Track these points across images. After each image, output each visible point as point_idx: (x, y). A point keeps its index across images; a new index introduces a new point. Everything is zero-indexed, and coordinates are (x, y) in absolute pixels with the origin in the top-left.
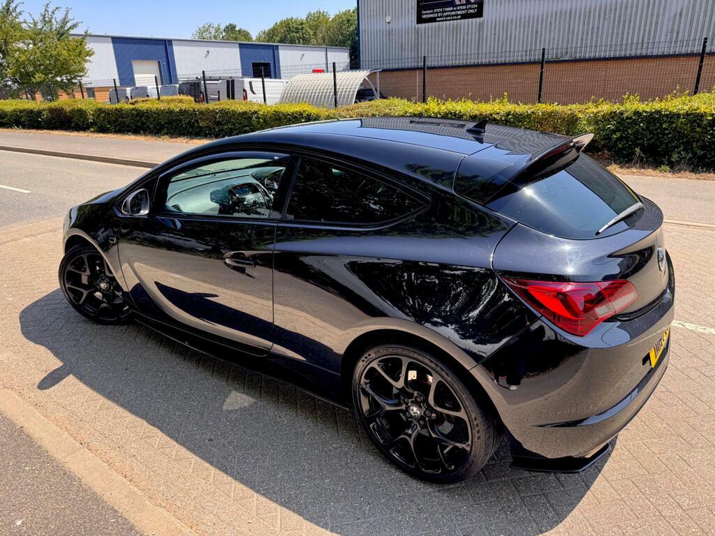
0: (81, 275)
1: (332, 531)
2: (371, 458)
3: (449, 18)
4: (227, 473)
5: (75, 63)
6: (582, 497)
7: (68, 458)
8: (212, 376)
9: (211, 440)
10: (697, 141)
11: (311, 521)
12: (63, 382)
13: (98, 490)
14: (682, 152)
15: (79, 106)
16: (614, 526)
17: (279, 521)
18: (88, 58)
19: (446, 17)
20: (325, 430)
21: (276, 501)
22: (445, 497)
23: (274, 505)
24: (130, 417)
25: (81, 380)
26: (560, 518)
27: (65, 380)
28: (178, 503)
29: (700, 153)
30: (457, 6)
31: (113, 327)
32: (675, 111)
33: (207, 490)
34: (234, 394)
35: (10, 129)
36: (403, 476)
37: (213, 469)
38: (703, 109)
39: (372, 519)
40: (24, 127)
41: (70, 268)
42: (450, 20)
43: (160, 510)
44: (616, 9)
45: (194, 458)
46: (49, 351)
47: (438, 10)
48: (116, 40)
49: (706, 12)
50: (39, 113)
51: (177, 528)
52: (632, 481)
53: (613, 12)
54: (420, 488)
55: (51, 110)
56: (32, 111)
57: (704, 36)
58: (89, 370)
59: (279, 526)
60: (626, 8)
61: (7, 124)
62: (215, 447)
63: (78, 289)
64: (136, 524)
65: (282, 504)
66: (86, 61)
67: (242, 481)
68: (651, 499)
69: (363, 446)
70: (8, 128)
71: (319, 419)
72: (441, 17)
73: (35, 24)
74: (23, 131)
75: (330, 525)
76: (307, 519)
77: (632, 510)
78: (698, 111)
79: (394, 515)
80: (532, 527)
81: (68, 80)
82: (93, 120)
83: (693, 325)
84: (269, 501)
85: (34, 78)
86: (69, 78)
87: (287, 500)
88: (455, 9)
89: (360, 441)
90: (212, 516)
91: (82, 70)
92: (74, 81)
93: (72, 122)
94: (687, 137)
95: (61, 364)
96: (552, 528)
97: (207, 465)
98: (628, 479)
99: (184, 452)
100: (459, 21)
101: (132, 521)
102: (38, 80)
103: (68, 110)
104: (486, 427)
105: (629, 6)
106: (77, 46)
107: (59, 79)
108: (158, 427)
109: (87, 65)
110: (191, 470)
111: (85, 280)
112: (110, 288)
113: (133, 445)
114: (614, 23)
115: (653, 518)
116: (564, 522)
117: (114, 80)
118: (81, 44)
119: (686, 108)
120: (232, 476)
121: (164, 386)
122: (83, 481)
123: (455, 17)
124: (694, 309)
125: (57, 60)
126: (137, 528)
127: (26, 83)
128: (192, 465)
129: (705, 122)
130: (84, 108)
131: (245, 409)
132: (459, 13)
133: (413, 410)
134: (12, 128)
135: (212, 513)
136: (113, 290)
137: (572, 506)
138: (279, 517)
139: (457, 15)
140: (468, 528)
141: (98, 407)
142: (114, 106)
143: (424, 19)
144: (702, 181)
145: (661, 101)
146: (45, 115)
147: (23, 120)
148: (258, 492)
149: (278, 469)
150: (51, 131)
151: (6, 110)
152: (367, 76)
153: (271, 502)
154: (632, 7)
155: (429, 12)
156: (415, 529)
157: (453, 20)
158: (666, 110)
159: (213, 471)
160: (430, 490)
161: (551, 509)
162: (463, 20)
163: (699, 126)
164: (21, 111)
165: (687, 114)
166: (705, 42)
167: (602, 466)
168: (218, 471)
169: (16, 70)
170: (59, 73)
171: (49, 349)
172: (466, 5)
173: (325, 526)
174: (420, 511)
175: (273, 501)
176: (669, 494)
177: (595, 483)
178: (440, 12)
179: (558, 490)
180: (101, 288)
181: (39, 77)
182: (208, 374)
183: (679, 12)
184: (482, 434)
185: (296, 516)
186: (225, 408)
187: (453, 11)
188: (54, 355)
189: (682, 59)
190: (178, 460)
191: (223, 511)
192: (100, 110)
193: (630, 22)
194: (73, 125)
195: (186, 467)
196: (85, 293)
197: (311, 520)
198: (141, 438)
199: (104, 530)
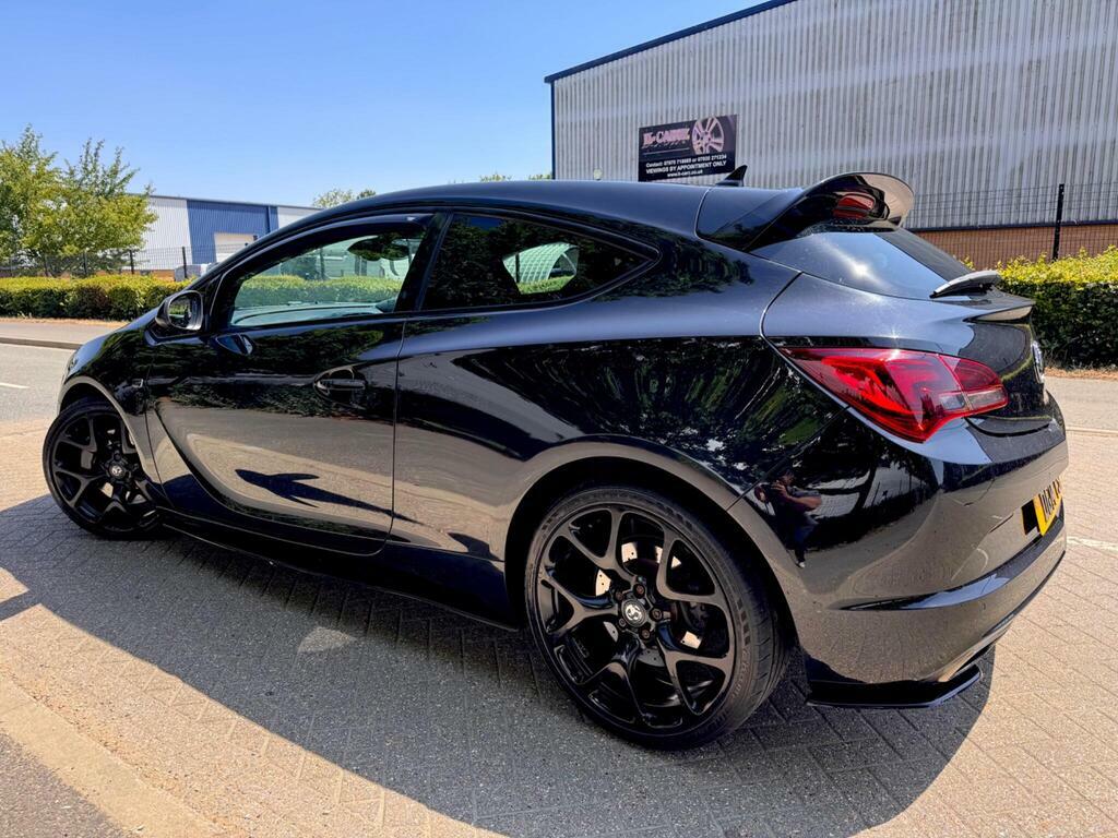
0: (80, 451)
1: (479, 825)
2: (556, 717)
3: (686, 173)
4: (292, 740)
5: (128, 231)
6: (937, 773)
7: (6, 715)
8: (285, 607)
9: (271, 693)
10: (1065, 325)
11: (440, 811)
12: (21, 615)
13: (50, 762)
14: (1043, 341)
15: (126, 284)
16: (1001, 816)
17: (381, 810)
18: (148, 225)
19: (681, 171)
20: (476, 678)
21: (379, 781)
22: (689, 775)
23: (373, 787)
24: (128, 661)
25: (54, 612)
26: (901, 804)
27: (27, 611)
28: (196, 785)
29: (1070, 340)
30: (697, 156)
31: (125, 543)
32: (1027, 280)
33: (252, 765)
34: (319, 630)
35: (14, 318)
36: (613, 743)
37: (268, 734)
38: (1068, 277)
39: (555, 808)
40: (36, 315)
41: (64, 438)
42: (687, 176)
43: (159, 792)
44: (927, 162)
45: (235, 719)
46: (8, 574)
47: (670, 163)
48: (193, 204)
49: (1056, 166)
50: (62, 295)
51: (186, 819)
52: (1023, 748)
53: (923, 166)
54: (644, 761)
55: (81, 291)
56: (51, 292)
57: (1059, 182)
58: (74, 598)
59: (381, 819)
60: (942, 160)
61: (10, 311)
62: (276, 703)
63: (73, 475)
64: (109, 813)
65: (389, 786)
66: (144, 229)
67: (319, 751)
68: (1063, 775)
69: (542, 701)
70: (11, 316)
71: (466, 664)
72: (673, 172)
73: (72, 173)
74: (34, 320)
75: (476, 818)
76: (432, 808)
77: (1029, 791)
78: (1062, 280)
79: (595, 801)
80: (851, 818)
81: (115, 256)
82: (145, 305)
83: (1094, 542)
84: (365, 782)
85: (63, 251)
86: (116, 253)
87: (398, 780)
88: (694, 160)
89: (537, 693)
90: (256, 804)
91: (137, 241)
92: (122, 258)
93: (111, 308)
94: (1048, 319)
95: (26, 590)
96: (887, 818)
97: (259, 728)
98: (1017, 745)
99: (217, 709)
100: (700, 177)
101: (104, 809)
102: (68, 253)
103: (107, 290)
104: (760, 620)
105: (946, 158)
106: (132, 207)
107: (100, 254)
108: (178, 675)
109: (144, 235)
110: (227, 737)
111: (86, 460)
112: (127, 474)
113: (129, 700)
114: (926, 182)
115: (1072, 803)
116: (908, 810)
117: (183, 248)
118: (139, 205)
119: (1044, 276)
120: (302, 745)
121: (198, 620)
122: (26, 749)
123: (694, 173)
124: (1094, 523)
125: (100, 226)
126: (110, 819)
127: (49, 259)
128: (231, 730)
129: (1074, 296)
130: (132, 287)
131: (336, 651)
132: (700, 166)
133: (629, 611)
134: (16, 316)
135: (256, 799)
136: (132, 480)
137: (921, 786)
138: (382, 806)
139: (698, 169)
140: (732, 820)
141: (77, 648)
142: (178, 284)
143: (650, 174)
144: (1077, 380)
145: (1005, 267)
146: (71, 297)
147: (35, 305)
148: (346, 767)
149: (386, 734)
150: (76, 321)
151: (13, 291)
152: (566, 253)
153: (369, 783)
154: (950, 160)
155: (657, 165)
156: (635, 823)
157: (692, 176)
158: (1014, 279)
159: (267, 737)
160: (662, 763)
161: (884, 791)
162: (706, 177)
163: (1065, 302)
164: (34, 293)
165: (1046, 285)
166: (1061, 191)
167: (969, 728)
168: (277, 738)
169: (37, 239)
170: (101, 246)
171: (9, 571)
172: (710, 155)
173: (467, 819)
174: (644, 794)
175: (373, 781)
176: (1092, 768)
177: (959, 751)
178: (673, 165)
179: (894, 763)
180: (112, 476)
181: (69, 250)
182: (278, 604)
183: (1018, 166)
184: (753, 633)
185: (414, 804)
186: (300, 649)
187: (691, 163)
188: (16, 578)
189: (1028, 231)
190: (206, 721)
191: (278, 796)
192: (157, 289)
193: (949, 179)
194: (112, 312)
195: (219, 732)
196: (84, 483)
197: (440, 809)
198: (145, 691)
199: (48, 822)
